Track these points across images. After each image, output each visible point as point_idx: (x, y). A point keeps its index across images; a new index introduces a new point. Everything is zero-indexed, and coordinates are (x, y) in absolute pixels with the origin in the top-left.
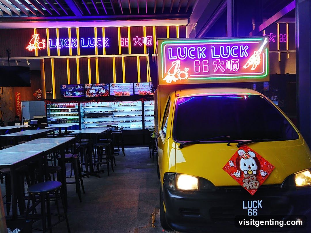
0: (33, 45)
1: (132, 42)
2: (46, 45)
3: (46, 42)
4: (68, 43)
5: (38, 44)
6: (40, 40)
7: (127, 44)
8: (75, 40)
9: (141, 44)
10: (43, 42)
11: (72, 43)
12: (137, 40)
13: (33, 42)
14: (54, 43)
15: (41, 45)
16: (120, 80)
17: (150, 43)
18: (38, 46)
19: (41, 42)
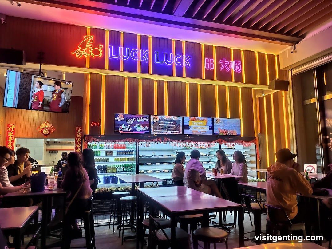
0: (85, 50)
1: (219, 66)
2: (104, 53)
3: (104, 49)
4: (136, 55)
5: (92, 50)
6: (95, 45)
7: (212, 67)
8: (147, 52)
9: (228, 70)
10: (100, 48)
11: (142, 55)
12: (224, 64)
13: (83, 46)
14: (116, 52)
15: (96, 52)
16: (194, 114)
17: (238, 70)
18: (92, 53)
19: (97, 48)
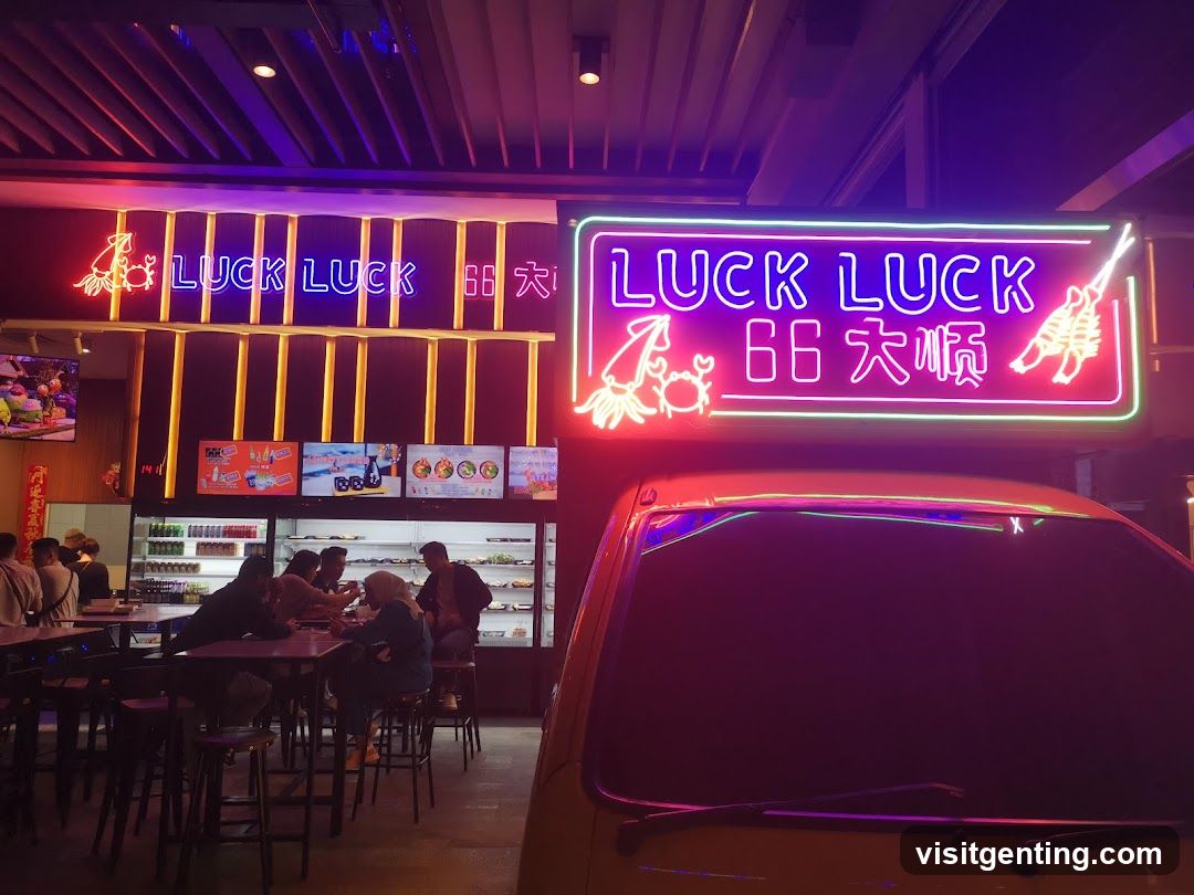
0: (107, 273)
1: (511, 284)
2: (158, 278)
3: (158, 268)
4: (248, 273)
5: (127, 271)
6: (136, 257)
7: (489, 287)
8: (280, 263)
9: (545, 294)
10: (149, 265)
11: (266, 272)
12: (531, 278)
13: (105, 265)
14: (193, 272)
15: (136, 277)
18: (125, 281)
19: (140, 267)
